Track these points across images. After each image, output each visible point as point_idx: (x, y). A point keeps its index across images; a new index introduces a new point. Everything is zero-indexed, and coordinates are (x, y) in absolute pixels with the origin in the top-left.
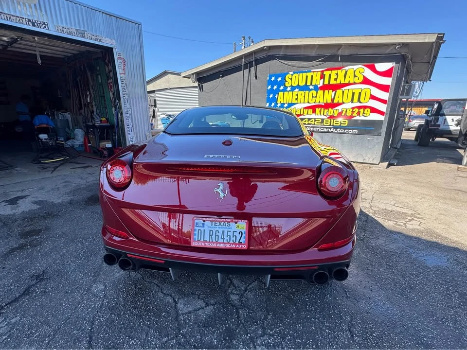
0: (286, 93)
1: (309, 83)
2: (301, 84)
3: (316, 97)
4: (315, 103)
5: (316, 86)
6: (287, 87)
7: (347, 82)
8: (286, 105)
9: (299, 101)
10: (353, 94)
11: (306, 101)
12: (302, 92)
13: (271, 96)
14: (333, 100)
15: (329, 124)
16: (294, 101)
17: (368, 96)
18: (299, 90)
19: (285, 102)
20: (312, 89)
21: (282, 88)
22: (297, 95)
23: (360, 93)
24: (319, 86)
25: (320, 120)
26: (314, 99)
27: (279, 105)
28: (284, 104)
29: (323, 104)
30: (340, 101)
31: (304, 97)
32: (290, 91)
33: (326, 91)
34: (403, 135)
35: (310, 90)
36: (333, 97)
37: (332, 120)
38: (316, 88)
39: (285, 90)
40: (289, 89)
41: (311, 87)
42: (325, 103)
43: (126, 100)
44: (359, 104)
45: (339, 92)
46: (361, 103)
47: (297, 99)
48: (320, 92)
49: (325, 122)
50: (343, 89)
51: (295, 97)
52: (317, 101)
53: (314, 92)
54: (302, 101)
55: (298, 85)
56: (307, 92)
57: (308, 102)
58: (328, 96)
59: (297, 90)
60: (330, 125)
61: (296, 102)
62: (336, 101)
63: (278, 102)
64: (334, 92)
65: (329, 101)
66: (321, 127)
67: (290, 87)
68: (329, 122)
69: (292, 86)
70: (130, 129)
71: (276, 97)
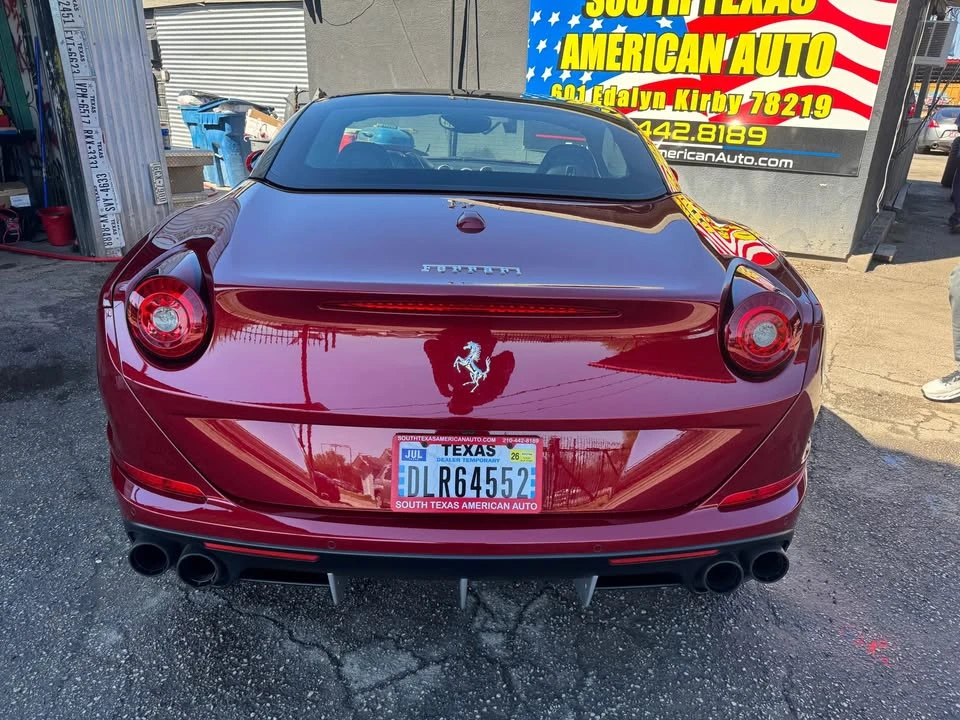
0: (588, 38)
1: (657, 10)
2: (634, 12)
3: (677, 54)
4: (673, 72)
5: (678, 19)
6: (591, 19)
7: (769, 10)
8: (586, 77)
9: (626, 66)
10: (787, 48)
11: (648, 66)
12: (638, 38)
13: (542, 45)
14: (726, 65)
15: (712, 140)
16: (613, 66)
17: (828, 58)
18: (628, 32)
19: (584, 66)
20: (666, 30)
21: (575, 21)
22: (621, 45)
23: (805, 48)
24: (688, 19)
25: (688, 126)
26: (672, 60)
27: (566, 75)
28: (581, 73)
29: (698, 77)
30: (749, 71)
31: (643, 52)
32: (599, 31)
33: (708, 38)
34: (912, 167)
35: (660, 32)
36: (726, 58)
37: (722, 127)
38: (680, 27)
39: (583, 29)
40: (597, 25)
41: (664, 23)
42: (702, 75)
43: (75, 49)
44: (800, 81)
45: (746, 40)
46: (806, 76)
47: (619, 59)
48: (691, 39)
49: (701, 132)
50: (758, 31)
51: (614, 51)
52: (681, 68)
53: (673, 39)
54: (637, 67)
55: (625, 13)
56: (651, 37)
57: (655, 71)
58: (714, 52)
59: (621, 29)
60: (716, 142)
61: (616, 67)
62: (734, 70)
63: (564, 65)
64: (730, 42)
65: (716, 69)
66: (690, 149)
67: (598, 18)
68: (713, 134)
69: (605, 15)
70: (95, 147)
71: (558, 48)
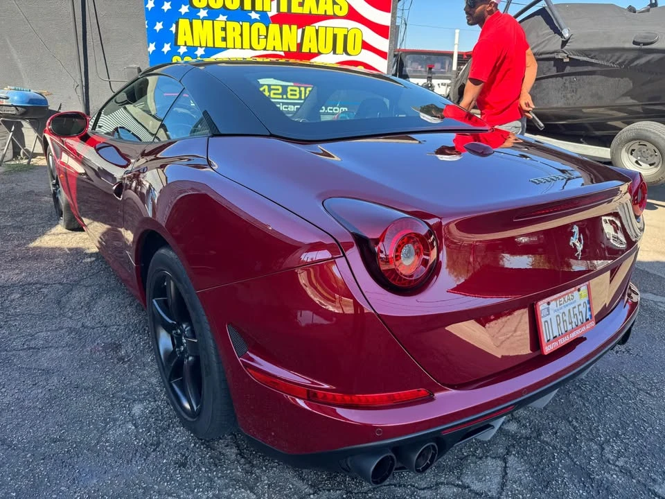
0: (196, 23)
1: (248, 6)
2: (229, 6)
3: (266, 37)
4: (265, 49)
5: (263, 14)
6: (198, 10)
7: (321, 12)
8: (200, 52)
9: (230, 44)
10: (335, 36)
11: (246, 45)
12: (236, 25)
13: (159, 26)
14: (300, 46)
15: (298, 97)
16: (220, 44)
17: (359, 44)
18: (228, 20)
19: (197, 44)
20: (256, 21)
21: (184, 9)
22: (224, 29)
23: (346, 37)
24: (270, 14)
25: (280, 88)
26: (263, 41)
27: (183, 50)
28: (195, 48)
29: (282, 54)
30: (314, 50)
31: (241, 35)
32: (205, 18)
33: (285, 27)
35: (252, 22)
36: (299, 41)
37: (303, 89)
38: (264, 18)
39: (193, 14)
40: (203, 13)
41: (254, 15)
42: (285, 52)
44: (345, 58)
45: (310, 30)
46: (347, 54)
47: (224, 39)
48: (274, 28)
49: (289, 93)
50: (317, 25)
51: (221, 34)
52: (270, 47)
53: (262, 27)
54: (238, 45)
55: (224, 6)
56: (246, 25)
57: (251, 48)
58: (290, 37)
59: (222, 18)
60: (300, 99)
61: (223, 45)
62: (305, 49)
63: (180, 42)
64: (300, 31)
65: (294, 49)
66: (284, 103)
67: (204, 9)
68: (297, 93)
69: (208, 7)
71: (173, 29)
